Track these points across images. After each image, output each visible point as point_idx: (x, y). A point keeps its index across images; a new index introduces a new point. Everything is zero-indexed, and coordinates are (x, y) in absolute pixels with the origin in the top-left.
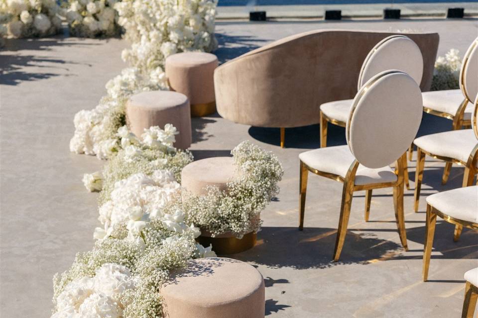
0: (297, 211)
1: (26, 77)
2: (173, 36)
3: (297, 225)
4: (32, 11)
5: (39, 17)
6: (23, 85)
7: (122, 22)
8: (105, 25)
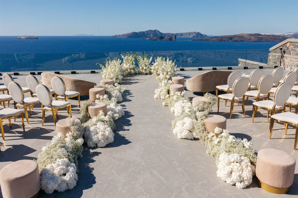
0: (217, 108)
1: (132, 83)
2: (169, 73)
3: (217, 112)
4: (131, 69)
5: (132, 70)
6: (133, 85)
7: (152, 71)
8: (148, 72)
